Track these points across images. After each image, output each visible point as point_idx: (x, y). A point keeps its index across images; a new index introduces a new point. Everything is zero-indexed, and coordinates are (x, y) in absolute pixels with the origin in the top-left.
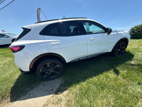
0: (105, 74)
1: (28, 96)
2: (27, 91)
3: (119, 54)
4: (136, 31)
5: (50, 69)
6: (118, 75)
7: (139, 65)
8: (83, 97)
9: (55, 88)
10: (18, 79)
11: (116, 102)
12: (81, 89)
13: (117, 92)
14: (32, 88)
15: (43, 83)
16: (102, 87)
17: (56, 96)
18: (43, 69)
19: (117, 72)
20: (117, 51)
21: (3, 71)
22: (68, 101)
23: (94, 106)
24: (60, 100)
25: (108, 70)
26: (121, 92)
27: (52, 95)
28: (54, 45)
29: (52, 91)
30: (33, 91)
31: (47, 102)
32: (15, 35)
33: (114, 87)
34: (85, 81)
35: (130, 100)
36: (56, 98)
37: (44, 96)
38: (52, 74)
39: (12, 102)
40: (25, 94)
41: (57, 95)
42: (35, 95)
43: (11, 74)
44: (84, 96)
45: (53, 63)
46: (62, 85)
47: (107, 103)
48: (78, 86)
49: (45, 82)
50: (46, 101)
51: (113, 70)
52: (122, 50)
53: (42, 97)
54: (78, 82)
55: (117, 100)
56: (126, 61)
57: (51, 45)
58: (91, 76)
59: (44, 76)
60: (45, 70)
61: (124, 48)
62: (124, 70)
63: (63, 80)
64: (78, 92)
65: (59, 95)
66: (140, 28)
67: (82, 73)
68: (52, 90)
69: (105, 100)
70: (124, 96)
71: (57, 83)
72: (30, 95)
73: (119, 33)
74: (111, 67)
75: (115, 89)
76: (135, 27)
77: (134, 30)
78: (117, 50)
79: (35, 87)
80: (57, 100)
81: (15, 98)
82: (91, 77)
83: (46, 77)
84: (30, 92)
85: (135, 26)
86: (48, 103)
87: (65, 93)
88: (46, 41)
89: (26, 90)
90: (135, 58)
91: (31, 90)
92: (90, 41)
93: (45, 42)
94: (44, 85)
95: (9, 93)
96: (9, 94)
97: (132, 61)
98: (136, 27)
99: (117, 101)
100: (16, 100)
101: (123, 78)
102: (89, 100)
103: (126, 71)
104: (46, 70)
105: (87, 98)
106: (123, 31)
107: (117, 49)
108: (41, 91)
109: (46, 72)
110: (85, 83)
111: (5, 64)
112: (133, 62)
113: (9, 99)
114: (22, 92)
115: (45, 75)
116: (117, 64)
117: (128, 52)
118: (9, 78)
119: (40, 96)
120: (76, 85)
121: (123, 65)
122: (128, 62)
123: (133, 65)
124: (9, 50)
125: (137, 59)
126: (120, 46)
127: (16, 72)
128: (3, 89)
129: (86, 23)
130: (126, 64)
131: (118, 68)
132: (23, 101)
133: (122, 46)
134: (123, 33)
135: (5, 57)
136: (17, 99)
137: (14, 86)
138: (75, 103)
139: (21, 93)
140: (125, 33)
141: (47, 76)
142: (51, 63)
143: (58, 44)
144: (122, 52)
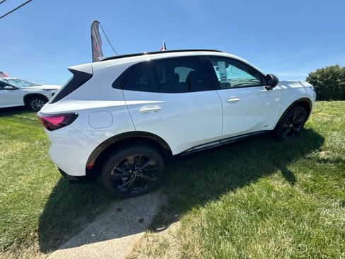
0: (262, 181)
1: (85, 237)
2: (79, 225)
3: (290, 134)
4: (321, 82)
5: (133, 170)
6: (293, 184)
7: (338, 160)
8: (220, 237)
9: (147, 217)
10: (52, 196)
11: (299, 248)
12: (211, 219)
13: (298, 224)
14: (91, 218)
15: (116, 206)
16: (260, 213)
17: (152, 236)
18: (119, 169)
19: (290, 178)
20: (287, 128)
21: (11, 176)
22: (186, 247)
23: (250, 256)
24: (165, 246)
25: (268, 172)
26: (305, 224)
27: (142, 234)
28: (146, 113)
29: (141, 225)
30: (95, 224)
31: (134, 250)
32: (32, 85)
33: (289, 213)
34: (218, 199)
35: (329, 242)
36: (154, 241)
37: (124, 236)
38: (139, 182)
39: (45, 252)
40: (77, 233)
41: (155, 234)
42: (102, 234)
43: (32, 183)
44: (221, 234)
45: (141, 155)
46: (163, 208)
47: (279, 251)
48: (203, 211)
49: (122, 203)
50: (130, 248)
51: (279, 172)
52: (296, 126)
53: (119, 239)
54: (203, 201)
55: (300, 242)
56: (309, 152)
57: (141, 112)
58: (231, 187)
59: (119, 187)
60: (122, 173)
61: (301, 122)
62: (305, 173)
63: (165, 197)
64: (205, 225)
65: (160, 234)
66: (328, 76)
67: (209, 181)
68: (141, 221)
69: (272, 243)
70: (314, 233)
71: (150, 204)
72: (89, 233)
73: (293, 86)
74: (275, 165)
75: (292, 216)
76: (318, 72)
77: (315, 78)
78: (285, 126)
79: (99, 213)
80: (156, 246)
81: (51, 242)
82: (232, 190)
83: (125, 190)
84: (88, 228)
85: (318, 70)
86: (136, 253)
87: (175, 227)
88: (129, 103)
89: (77, 221)
90: (327, 144)
91: (90, 222)
92: (229, 105)
93: (127, 106)
94: (119, 210)
95: (36, 231)
96: (36, 234)
97: (321, 151)
98: (321, 72)
99: (300, 245)
100: (55, 248)
101: (306, 191)
102: (233, 244)
103: (310, 176)
104: (125, 173)
105: (231, 240)
106: (300, 82)
107: (287, 123)
108: (115, 224)
109: (125, 177)
110: (220, 203)
111: (12, 157)
112: (323, 155)
113: (37, 245)
114: (68, 228)
115: (121, 185)
116: (289, 160)
117: (311, 130)
118: (29, 192)
119: (113, 237)
120: (198, 209)
121: (301, 160)
122: (314, 154)
123: (325, 161)
124: (16, 122)
125: (331, 147)
126: (292, 116)
127: (43, 178)
128: (17, 220)
129: (219, 63)
130: (308, 158)
131: (291, 169)
132: (73, 249)
133: (298, 117)
134: (301, 86)
135: (10, 139)
136: (59, 244)
137: (44, 212)
138: (202, 253)
139: (66, 229)
140: (305, 87)
141: (126, 187)
142: (138, 157)
143: (156, 111)
144: (296, 131)
